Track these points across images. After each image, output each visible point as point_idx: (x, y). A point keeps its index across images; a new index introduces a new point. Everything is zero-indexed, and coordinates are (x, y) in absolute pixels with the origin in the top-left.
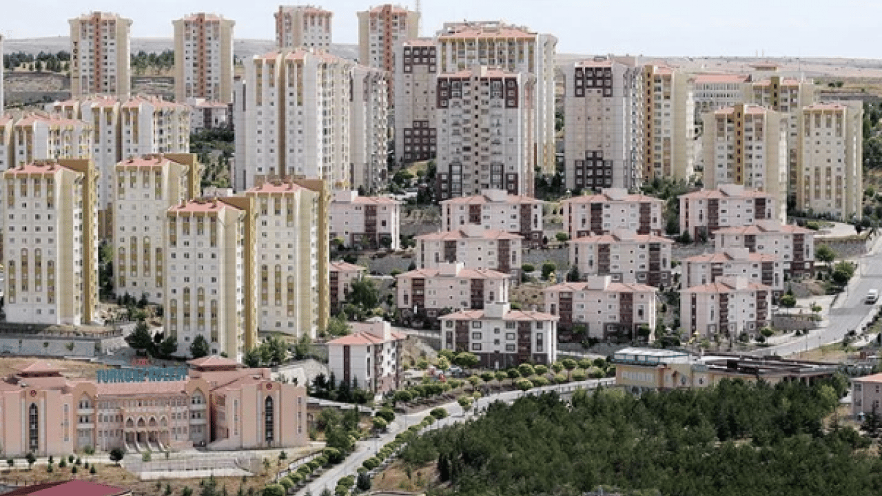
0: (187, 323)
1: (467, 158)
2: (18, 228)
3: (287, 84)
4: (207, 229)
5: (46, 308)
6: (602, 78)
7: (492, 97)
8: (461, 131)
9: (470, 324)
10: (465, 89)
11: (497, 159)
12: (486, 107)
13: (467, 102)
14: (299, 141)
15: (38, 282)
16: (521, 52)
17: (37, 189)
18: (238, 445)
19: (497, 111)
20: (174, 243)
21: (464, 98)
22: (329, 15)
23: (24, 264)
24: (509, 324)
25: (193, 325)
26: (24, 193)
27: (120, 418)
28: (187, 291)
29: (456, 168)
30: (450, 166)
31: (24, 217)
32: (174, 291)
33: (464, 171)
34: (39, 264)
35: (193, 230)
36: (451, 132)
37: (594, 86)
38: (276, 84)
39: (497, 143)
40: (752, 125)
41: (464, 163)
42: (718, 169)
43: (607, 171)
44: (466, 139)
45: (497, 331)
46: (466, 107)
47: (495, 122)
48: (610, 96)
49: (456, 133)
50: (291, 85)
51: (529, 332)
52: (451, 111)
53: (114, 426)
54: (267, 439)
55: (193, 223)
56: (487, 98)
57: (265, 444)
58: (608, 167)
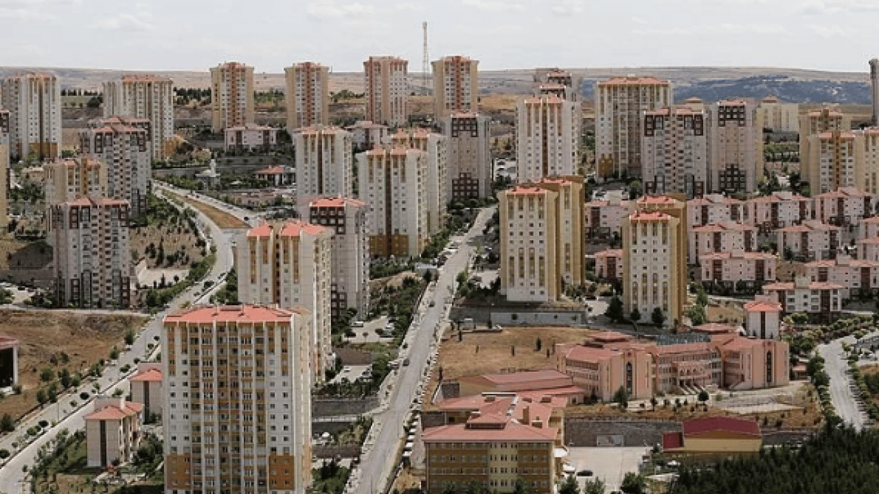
0: (645, 298)
1: (667, 171)
2: (516, 234)
3: (548, 121)
4: (660, 232)
5: (537, 290)
6: (738, 113)
7: (685, 128)
8: (663, 152)
9: (787, 293)
10: (666, 123)
11: (689, 171)
12: (681, 135)
13: (667, 132)
14: (560, 161)
15: (532, 272)
16: (658, 94)
17: (531, 205)
18: (750, 386)
19: (688, 138)
20: (635, 243)
21: (666, 129)
22: (406, 63)
23: (521, 259)
24: (815, 292)
25: (650, 300)
26: (521, 208)
27: (674, 370)
28: (644, 276)
29: (660, 179)
30: (656, 177)
31: (521, 225)
32: (635, 276)
33: (666, 180)
34: (532, 259)
35: (649, 232)
36: (656, 153)
37: (732, 118)
38: (541, 121)
39: (689, 160)
40: (846, 145)
41: (666, 175)
42: (822, 176)
43: (741, 178)
44: (667, 158)
45: (805, 297)
46: (667, 135)
47: (687, 145)
48: (744, 125)
49: (659, 154)
50: (552, 121)
51: (829, 297)
52: (656, 138)
53: (668, 376)
54: (768, 381)
55: (649, 228)
56: (682, 128)
57: (767, 385)
58: (742, 176)
